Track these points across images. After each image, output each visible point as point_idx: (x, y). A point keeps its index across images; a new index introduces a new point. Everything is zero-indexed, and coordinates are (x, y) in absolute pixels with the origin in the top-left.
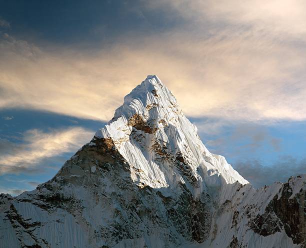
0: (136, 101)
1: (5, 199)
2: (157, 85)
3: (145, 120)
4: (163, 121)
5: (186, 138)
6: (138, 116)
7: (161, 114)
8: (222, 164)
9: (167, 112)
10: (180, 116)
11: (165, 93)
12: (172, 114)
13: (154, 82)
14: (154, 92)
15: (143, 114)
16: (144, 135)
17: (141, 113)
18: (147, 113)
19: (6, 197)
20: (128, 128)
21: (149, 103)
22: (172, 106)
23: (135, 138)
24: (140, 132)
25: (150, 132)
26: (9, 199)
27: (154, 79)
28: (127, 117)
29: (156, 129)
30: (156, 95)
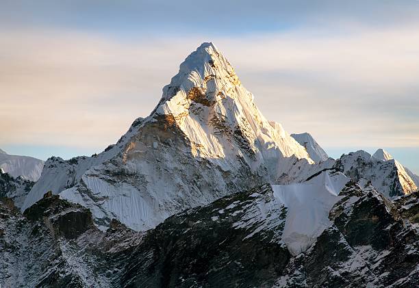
0: (195, 73)
1: (56, 163)
2: (214, 54)
3: (203, 93)
4: (221, 94)
5: (243, 110)
6: (197, 89)
7: (219, 86)
8: (278, 132)
9: (224, 83)
10: (237, 86)
11: (222, 62)
12: (230, 85)
13: (210, 51)
14: (211, 62)
15: (202, 87)
16: (202, 108)
17: (199, 86)
18: (205, 86)
19: (57, 160)
20: (187, 102)
21: (206, 74)
22: (229, 76)
23: (194, 111)
24: (199, 105)
25: (208, 105)
26: (61, 162)
27: (210, 47)
28: (186, 91)
29: (215, 102)
30: (213, 66)
